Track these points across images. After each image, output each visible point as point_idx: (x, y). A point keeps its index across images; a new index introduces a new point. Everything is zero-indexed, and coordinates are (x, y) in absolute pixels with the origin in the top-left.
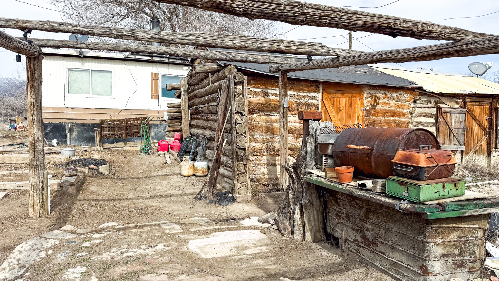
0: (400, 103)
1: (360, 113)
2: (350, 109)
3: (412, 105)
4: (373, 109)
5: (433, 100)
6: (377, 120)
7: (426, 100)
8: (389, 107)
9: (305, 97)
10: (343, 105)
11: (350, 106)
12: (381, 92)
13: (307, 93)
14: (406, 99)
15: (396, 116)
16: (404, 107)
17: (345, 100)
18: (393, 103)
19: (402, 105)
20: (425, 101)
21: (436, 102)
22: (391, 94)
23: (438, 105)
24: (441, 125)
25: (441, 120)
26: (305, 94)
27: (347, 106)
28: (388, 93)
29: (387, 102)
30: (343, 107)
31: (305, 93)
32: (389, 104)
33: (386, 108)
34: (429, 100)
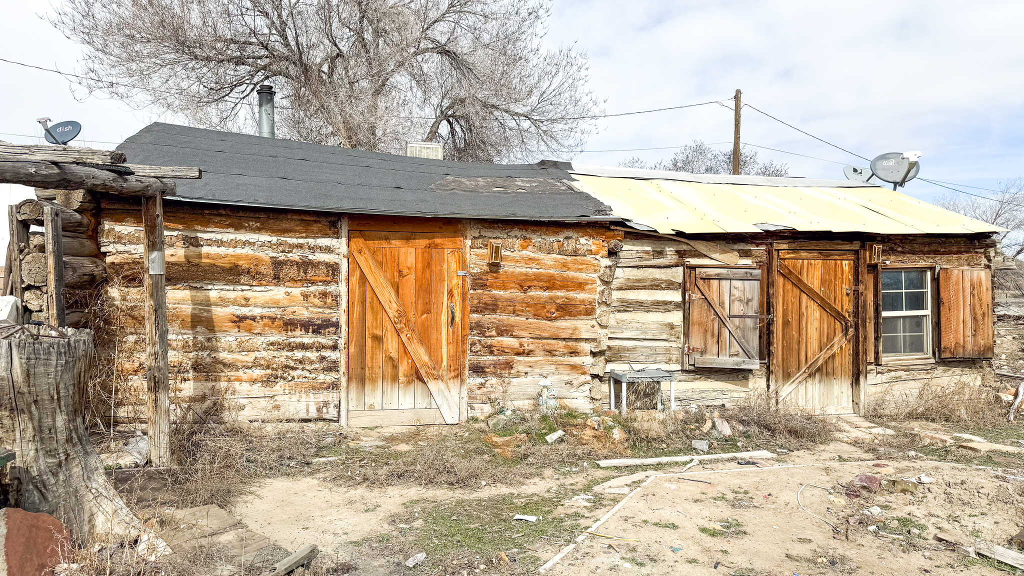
0: (569, 258)
1: (455, 281)
2: (428, 272)
3: (607, 262)
4: (491, 271)
5: (670, 250)
6: (504, 298)
7: (648, 249)
8: (538, 267)
9: (300, 246)
10: (409, 265)
11: (428, 265)
12: (513, 233)
13: (306, 238)
14: (586, 247)
15: (557, 289)
16: (580, 267)
17: (413, 254)
18: (549, 259)
19: (575, 262)
20: (647, 252)
21: (681, 254)
22: (543, 237)
23: (688, 260)
24: (696, 307)
25: (694, 295)
26: (301, 241)
27: (420, 266)
28: (533, 236)
29: (532, 255)
30: (409, 269)
31: (302, 237)
32: (536, 260)
33: (529, 270)
34: (659, 250)
